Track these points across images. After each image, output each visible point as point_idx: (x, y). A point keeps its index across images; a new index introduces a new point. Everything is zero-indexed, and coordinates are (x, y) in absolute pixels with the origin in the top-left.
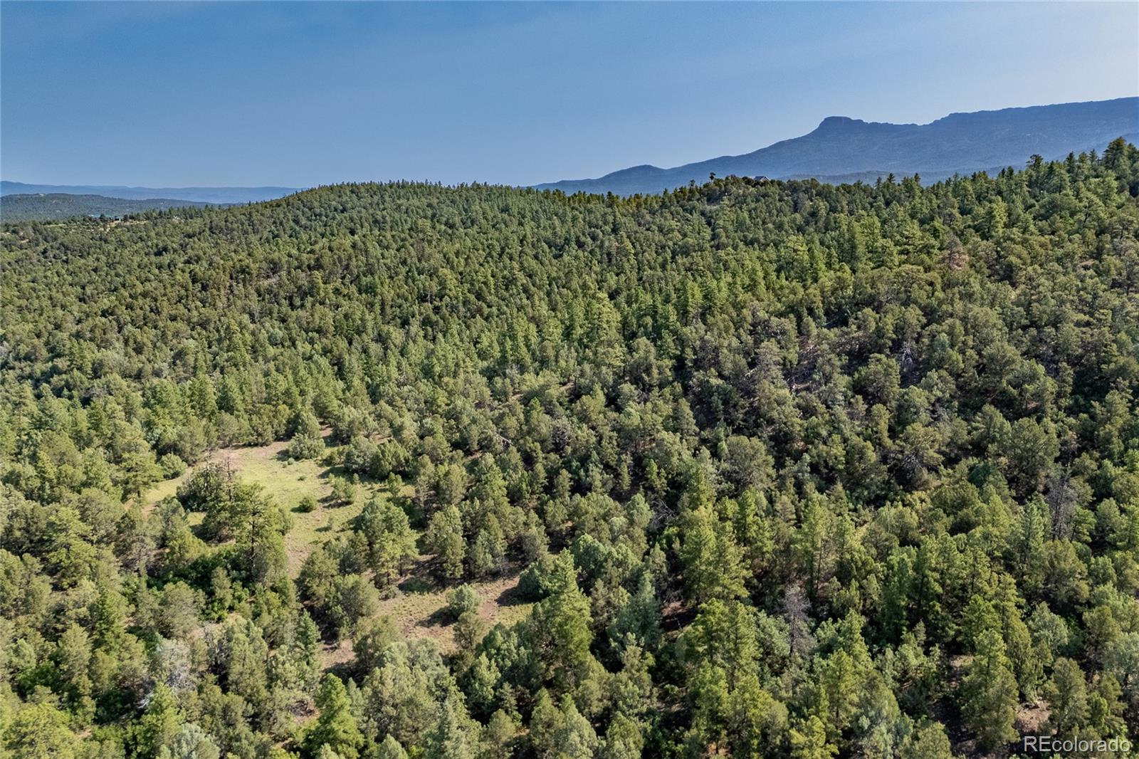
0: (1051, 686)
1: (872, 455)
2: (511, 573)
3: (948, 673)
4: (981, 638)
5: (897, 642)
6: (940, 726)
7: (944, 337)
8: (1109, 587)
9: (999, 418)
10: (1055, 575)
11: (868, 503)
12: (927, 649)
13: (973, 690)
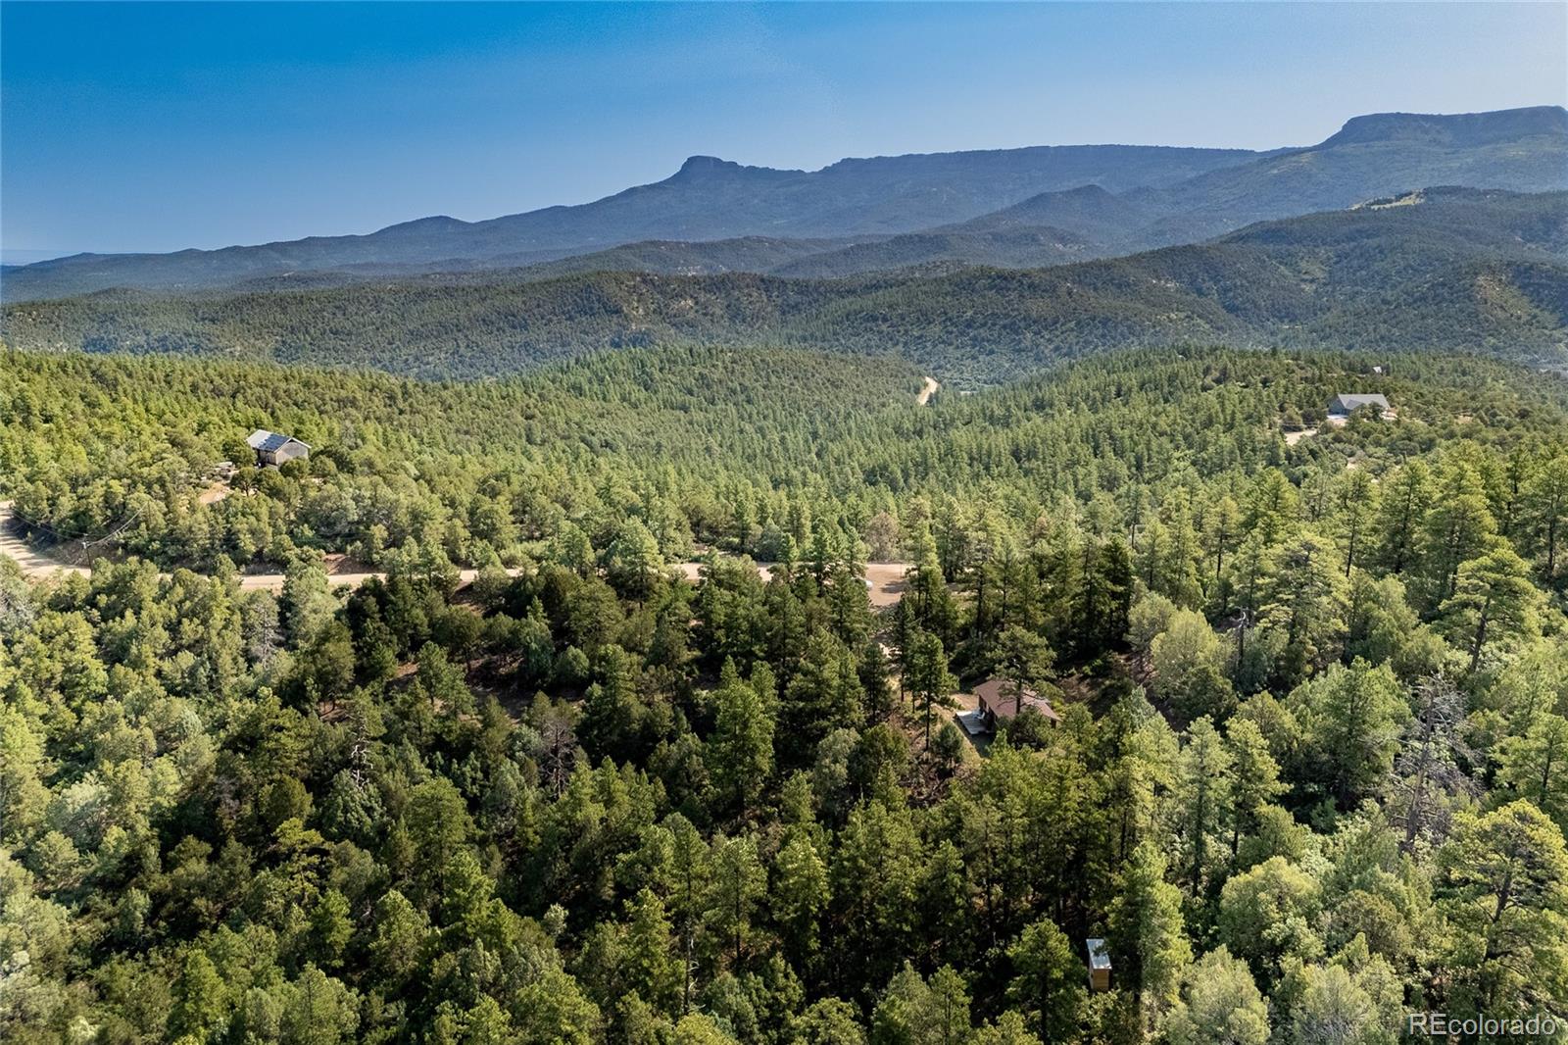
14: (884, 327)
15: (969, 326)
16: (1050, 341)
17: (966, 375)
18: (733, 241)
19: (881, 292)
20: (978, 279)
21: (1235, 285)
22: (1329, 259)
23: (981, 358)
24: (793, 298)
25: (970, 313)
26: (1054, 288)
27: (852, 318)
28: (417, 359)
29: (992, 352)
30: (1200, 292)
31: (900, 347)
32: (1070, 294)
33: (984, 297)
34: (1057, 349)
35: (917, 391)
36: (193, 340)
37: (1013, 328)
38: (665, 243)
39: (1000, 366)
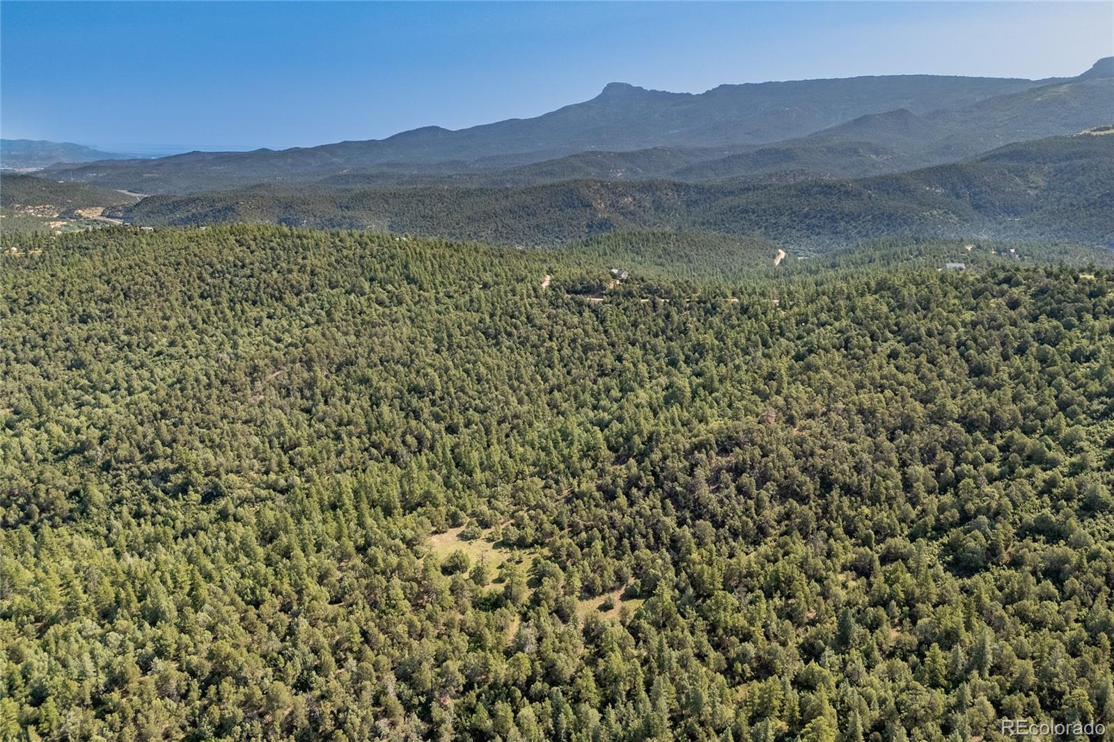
0: (816, 605)
1: (751, 524)
2: (619, 588)
3: (787, 605)
4: (797, 594)
5: (772, 598)
6: (787, 621)
7: (771, 464)
8: (831, 573)
9: (795, 503)
10: (816, 570)
11: (751, 543)
12: (780, 598)
13: (795, 609)
14: (753, 217)
15: (806, 217)
16: (855, 227)
17: (803, 248)
18: (646, 151)
19: (750, 194)
20: (813, 187)
21: (982, 192)
22: (1049, 173)
23: (812, 237)
24: (694, 196)
25: (807, 209)
26: (860, 194)
27: (733, 210)
28: (475, 234)
29: (819, 233)
30: (958, 196)
31: (763, 229)
32: (870, 198)
33: (816, 199)
34: (859, 232)
35: (774, 257)
36: (347, 220)
37: (833, 219)
38: (601, 153)
39: (823, 242)
